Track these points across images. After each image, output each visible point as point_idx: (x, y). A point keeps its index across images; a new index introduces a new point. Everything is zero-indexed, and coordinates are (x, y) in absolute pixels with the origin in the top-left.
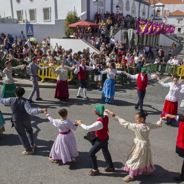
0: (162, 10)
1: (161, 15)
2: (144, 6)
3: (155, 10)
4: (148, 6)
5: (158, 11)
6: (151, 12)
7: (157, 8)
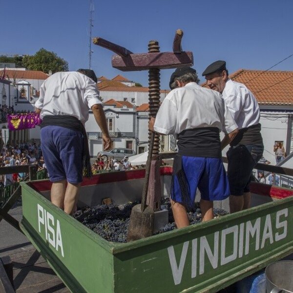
0: (27, 90)
1: (27, 96)
2: (4, 85)
3: (17, 90)
4: (8, 85)
5: (23, 91)
6: (13, 94)
7: (20, 87)
